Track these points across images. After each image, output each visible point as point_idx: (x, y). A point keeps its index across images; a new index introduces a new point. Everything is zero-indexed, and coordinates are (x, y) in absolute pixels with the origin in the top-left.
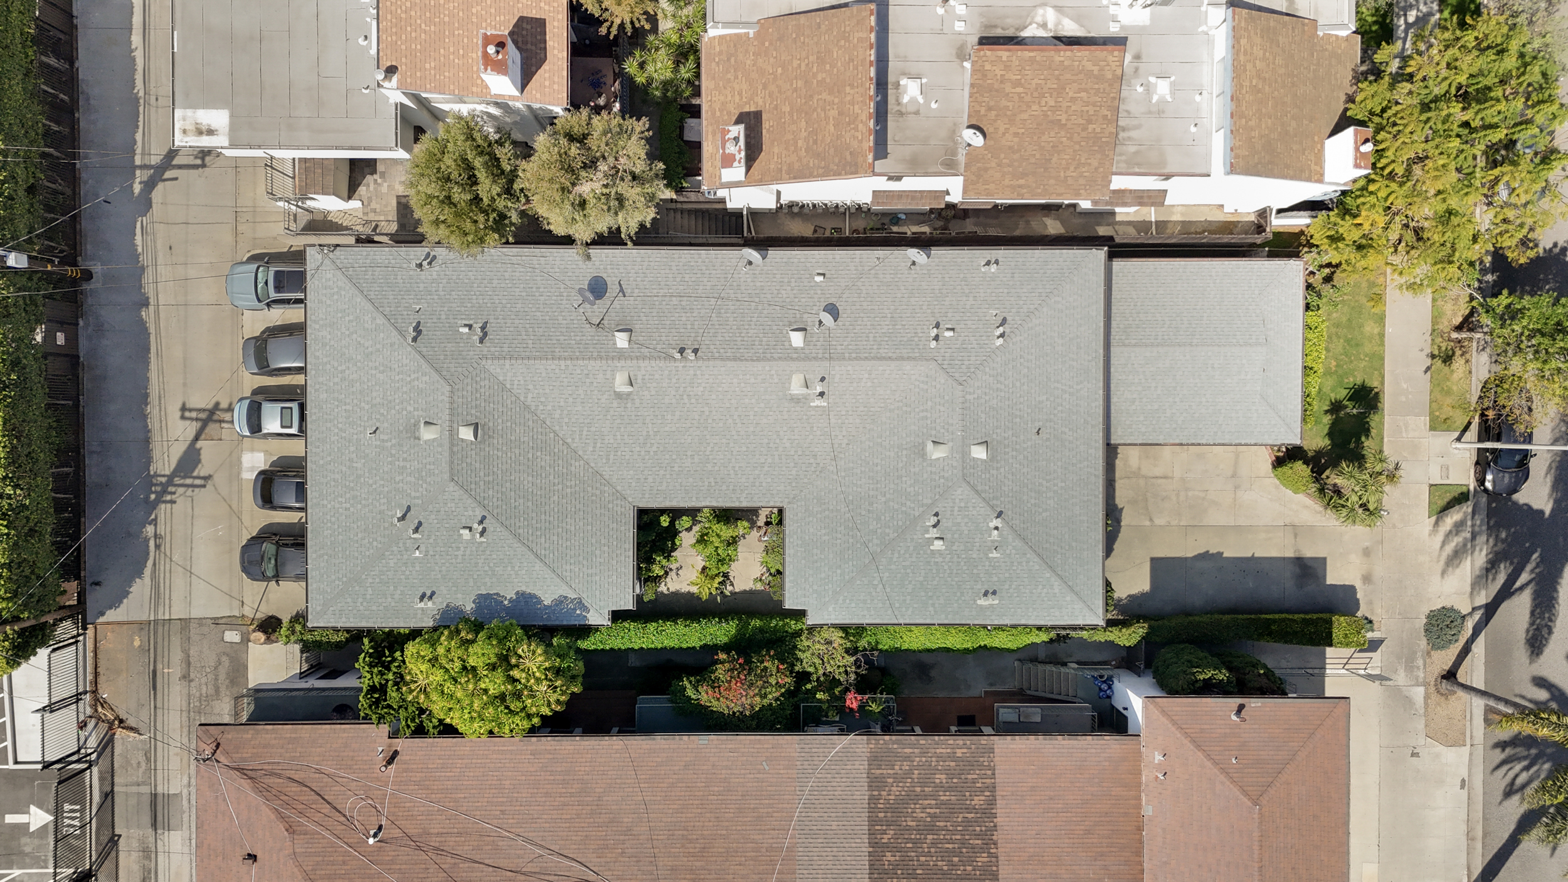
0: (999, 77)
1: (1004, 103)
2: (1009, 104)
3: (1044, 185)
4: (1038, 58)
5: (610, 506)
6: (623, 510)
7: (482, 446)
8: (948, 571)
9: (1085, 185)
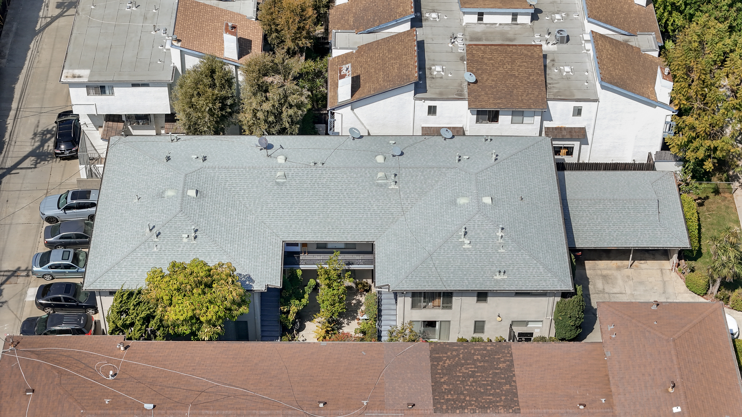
0: (481, 56)
1: (484, 67)
2: (487, 68)
3: (511, 103)
4: (499, 49)
5: (269, 238)
6: (276, 241)
7: (199, 200)
8: (475, 260)
9: (533, 103)
